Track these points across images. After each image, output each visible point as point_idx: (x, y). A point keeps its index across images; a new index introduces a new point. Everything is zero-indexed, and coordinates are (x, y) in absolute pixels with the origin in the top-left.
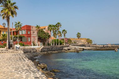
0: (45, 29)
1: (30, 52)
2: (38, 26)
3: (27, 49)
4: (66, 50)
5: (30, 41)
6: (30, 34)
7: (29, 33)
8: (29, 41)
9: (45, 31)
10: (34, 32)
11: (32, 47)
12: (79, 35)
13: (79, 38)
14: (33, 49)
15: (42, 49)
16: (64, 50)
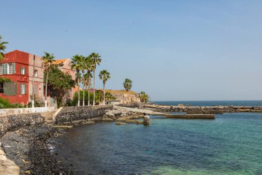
0: (62, 65)
1: (29, 125)
2: (48, 55)
3: (20, 117)
4: (111, 117)
5: (26, 94)
6: (27, 75)
7: (23, 73)
8: (23, 92)
9: (62, 70)
10: (35, 71)
11: (34, 112)
12: (127, 85)
13: (127, 90)
14: (35, 116)
15: (57, 116)
16: (109, 116)
